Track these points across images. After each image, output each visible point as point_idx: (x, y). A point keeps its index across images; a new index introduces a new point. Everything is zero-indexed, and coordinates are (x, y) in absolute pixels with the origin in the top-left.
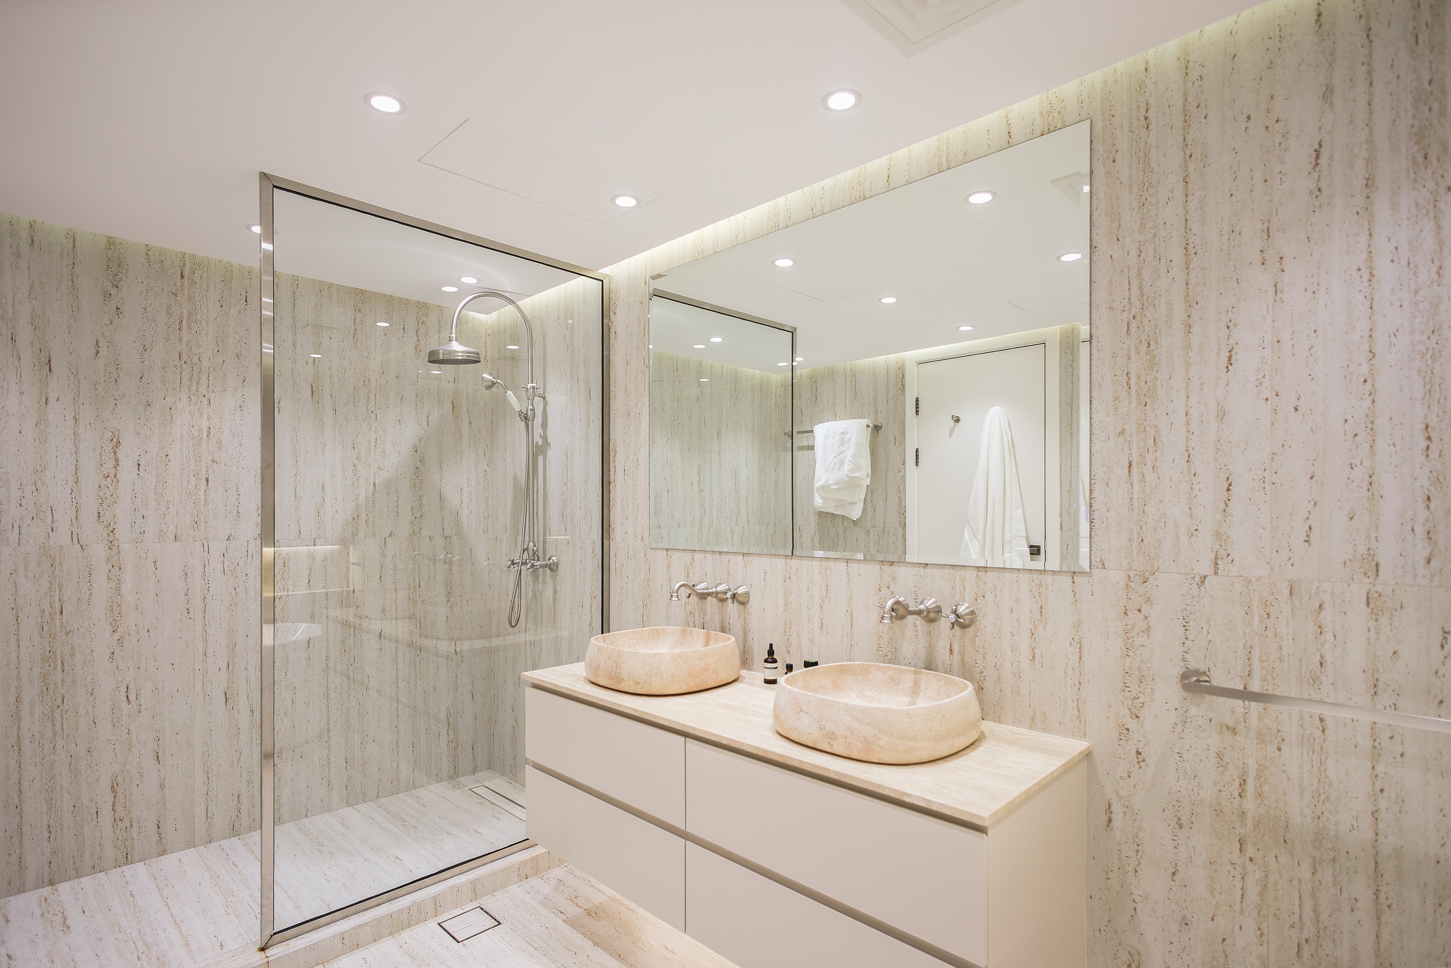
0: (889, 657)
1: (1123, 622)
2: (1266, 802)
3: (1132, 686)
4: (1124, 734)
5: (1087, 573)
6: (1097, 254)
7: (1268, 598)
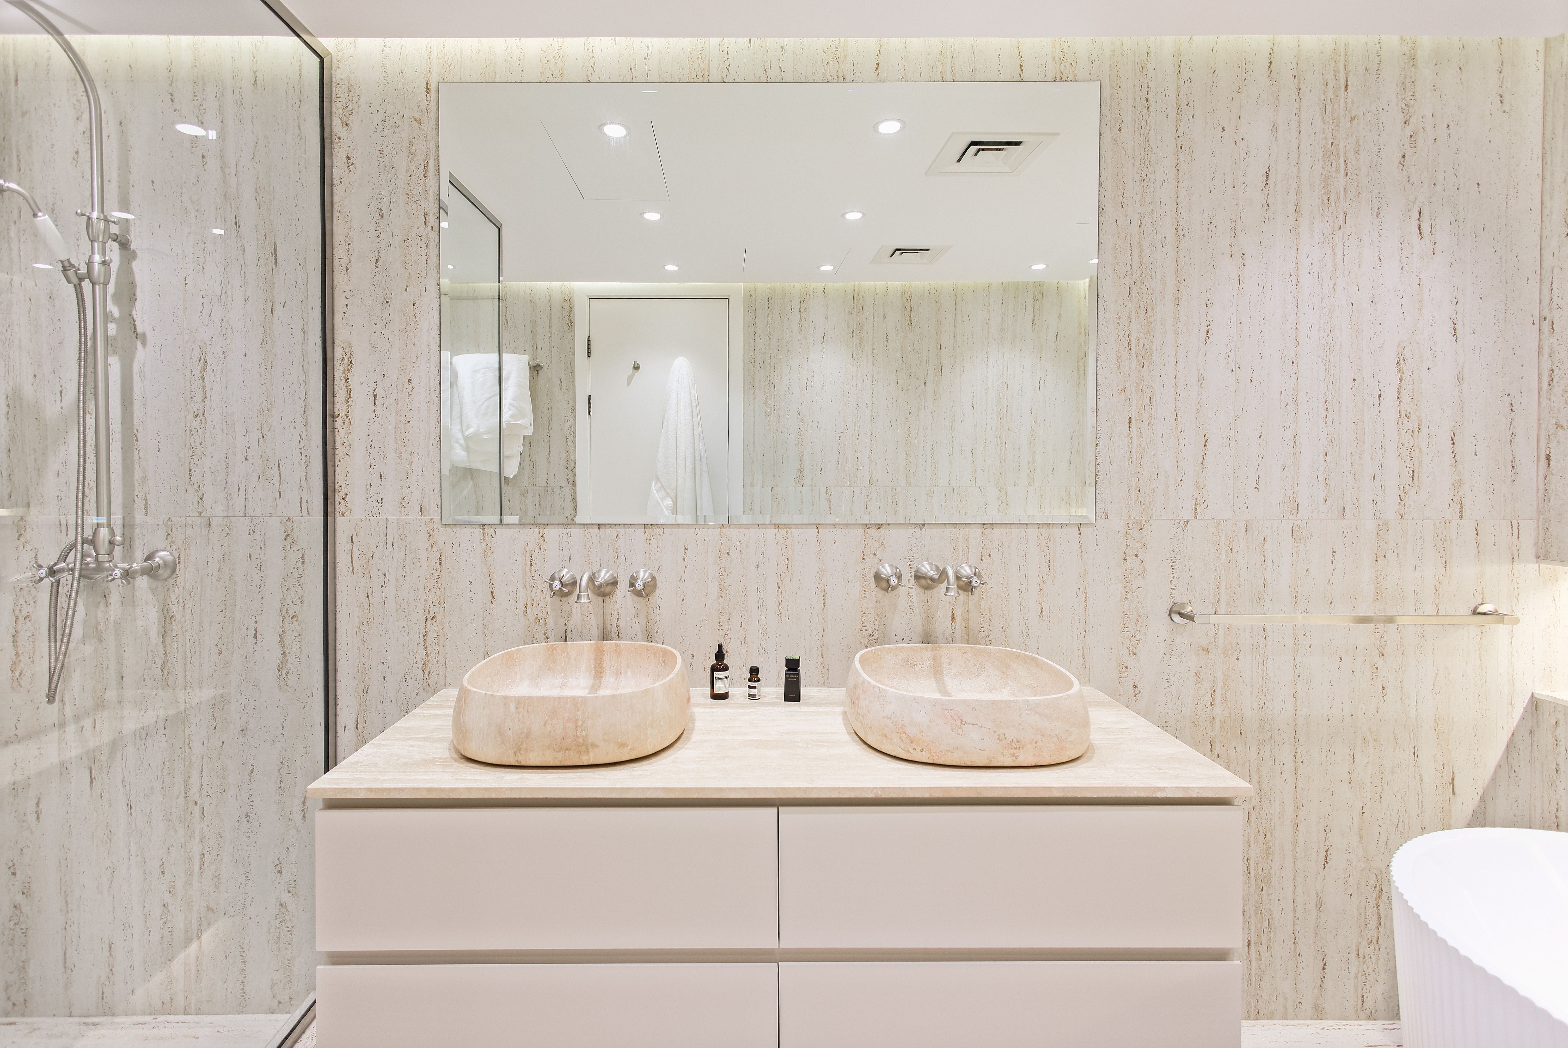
0: (876, 636)
1: (1123, 568)
2: (1229, 705)
3: (1130, 626)
4: (1123, 672)
5: (1093, 524)
6: (1104, 216)
7: (1231, 536)
